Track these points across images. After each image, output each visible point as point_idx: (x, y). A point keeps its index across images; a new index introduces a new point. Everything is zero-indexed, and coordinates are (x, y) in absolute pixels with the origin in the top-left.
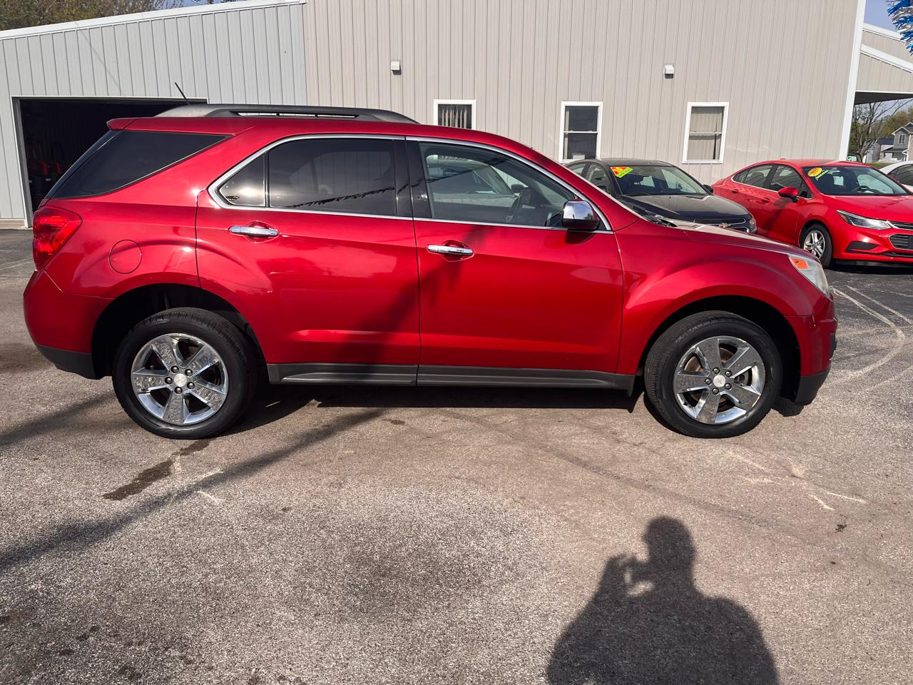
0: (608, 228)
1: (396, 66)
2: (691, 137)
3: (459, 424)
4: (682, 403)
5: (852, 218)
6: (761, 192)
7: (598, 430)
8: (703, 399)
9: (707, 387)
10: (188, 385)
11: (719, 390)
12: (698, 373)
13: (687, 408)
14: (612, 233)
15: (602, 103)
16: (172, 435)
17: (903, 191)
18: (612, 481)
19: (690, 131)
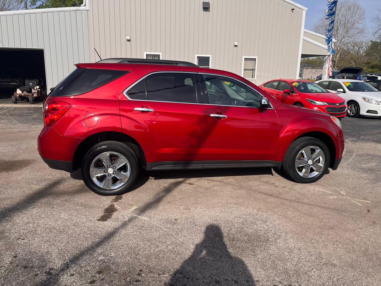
0: (272, 107)
1: (128, 38)
2: (245, 70)
3: (214, 183)
4: (297, 171)
5: (312, 101)
6: (276, 91)
7: (267, 183)
8: (305, 169)
9: (306, 165)
10: (113, 173)
11: (310, 165)
12: (302, 160)
13: (299, 173)
14: (274, 109)
15: (211, 55)
16: (106, 194)
17: (326, 91)
18: (285, 201)
19: (244, 67)
